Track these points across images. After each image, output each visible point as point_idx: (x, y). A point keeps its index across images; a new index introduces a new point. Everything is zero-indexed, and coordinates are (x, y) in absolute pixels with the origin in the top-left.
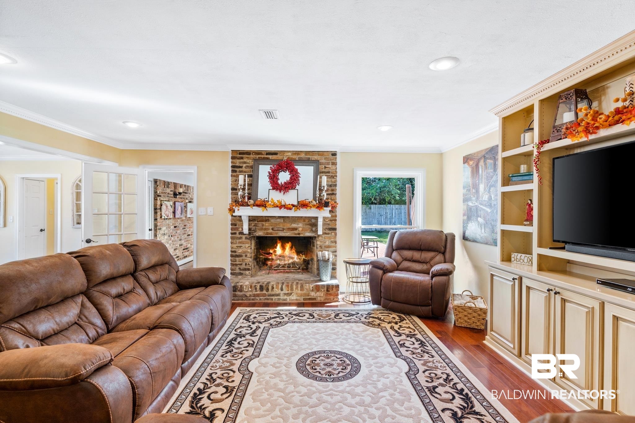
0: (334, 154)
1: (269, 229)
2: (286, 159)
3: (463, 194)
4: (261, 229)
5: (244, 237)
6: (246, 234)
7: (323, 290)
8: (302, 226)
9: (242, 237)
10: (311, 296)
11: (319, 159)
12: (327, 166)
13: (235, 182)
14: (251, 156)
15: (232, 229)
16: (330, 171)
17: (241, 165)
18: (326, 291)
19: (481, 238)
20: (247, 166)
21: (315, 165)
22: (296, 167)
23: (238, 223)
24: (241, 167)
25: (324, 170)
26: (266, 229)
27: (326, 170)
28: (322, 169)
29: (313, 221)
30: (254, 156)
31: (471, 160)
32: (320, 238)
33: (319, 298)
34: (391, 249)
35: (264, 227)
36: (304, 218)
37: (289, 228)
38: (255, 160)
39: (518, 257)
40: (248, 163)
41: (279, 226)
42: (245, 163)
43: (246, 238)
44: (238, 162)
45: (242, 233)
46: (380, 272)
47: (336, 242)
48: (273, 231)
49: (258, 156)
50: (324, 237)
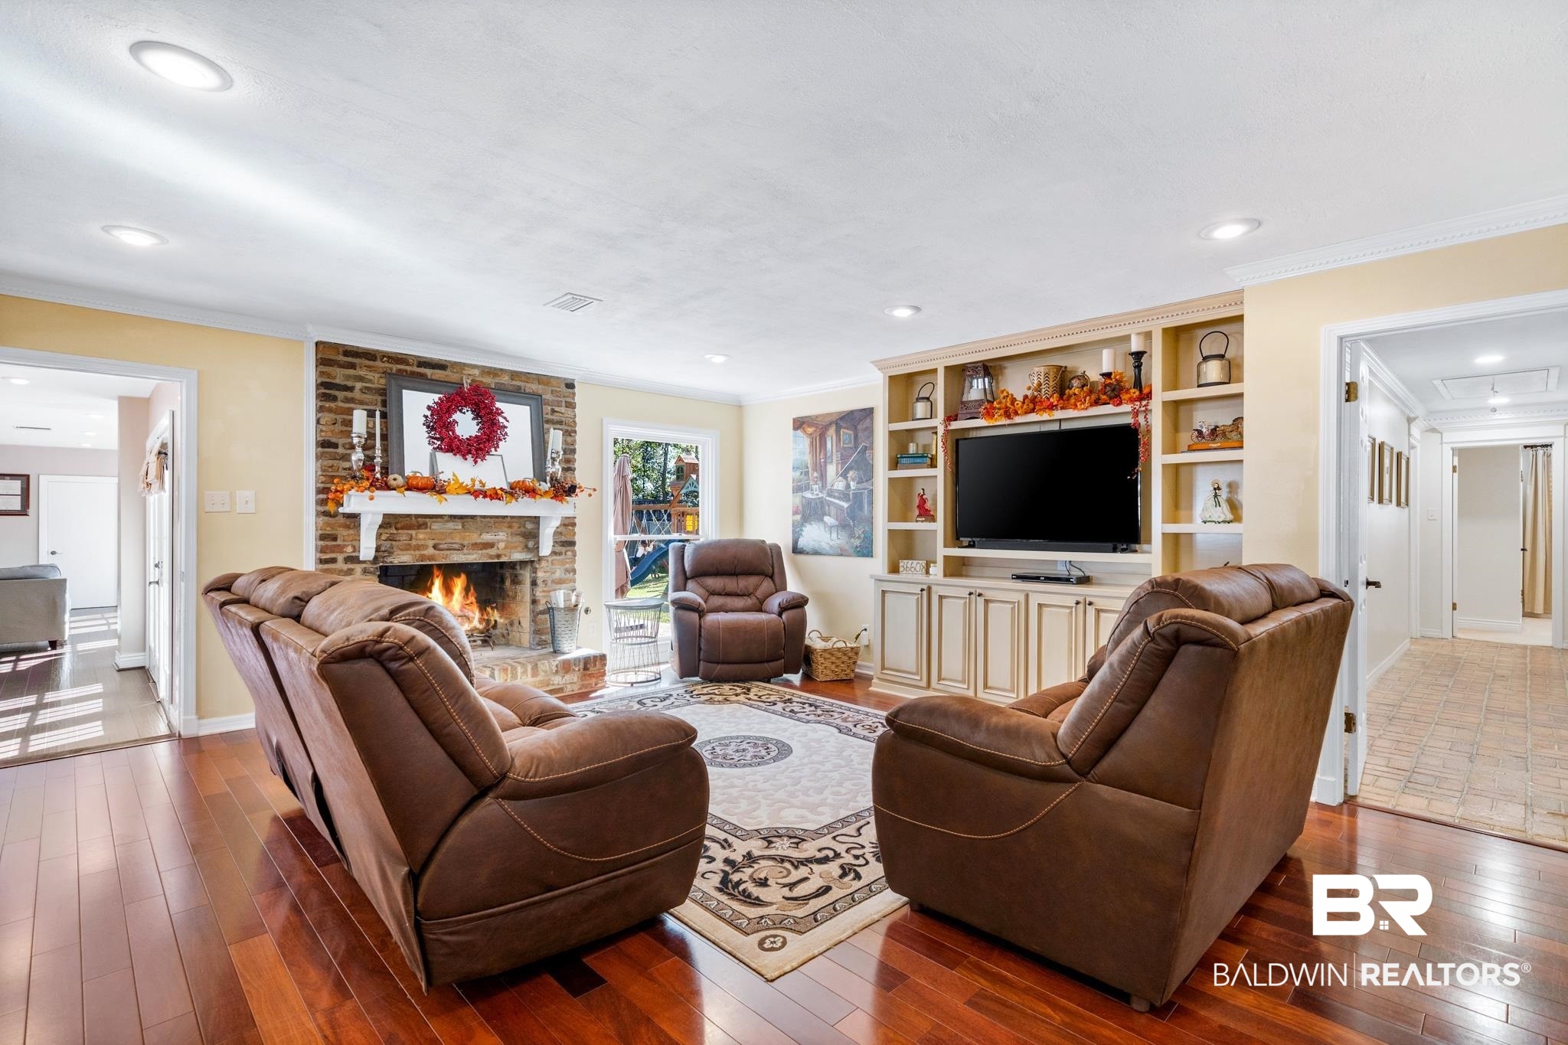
0: (570, 386)
1: (425, 547)
2: (469, 381)
3: (793, 480)
4: (407, 548)
5: (358, 568)
6: (364, 562)
7: (577, 669)
8: (504, 538)
9: (353, 570)
10: (553, 685)
11: (540, 392)
12: (557, 409)
13: (332, 427)
14: (378, 363)
15: (323, 550)
16: (563, 419)
17: (349, 384)
18: (582, 670)
19: (831, 547)
20: (367, 388)
21: (533, 402)
22: (498, 405)
23: (342, 532)
24: (351, 389)
25: (550, 417)
26: (418, 548)
27: (555, 417)
28: (547, 414)
29: (529, 526)
30: (387, 365)
31: (810, 425)
32: (544, 563)
33: (569, 686)
34: (681, 578)
35: (414, 542)
36: (509, 519)
37: (476, 544)
38: (387, 374)
39: (909, 565)
40: (370, 381)
41: (452, 539)
42: (361, 379)
43: (365, 571)
44: (339, 375)
45: (354, 559)
46: (695, 616)
47: (574, 571)
48: (437, 552)
49: (395, 367)
50: (553, 560)
